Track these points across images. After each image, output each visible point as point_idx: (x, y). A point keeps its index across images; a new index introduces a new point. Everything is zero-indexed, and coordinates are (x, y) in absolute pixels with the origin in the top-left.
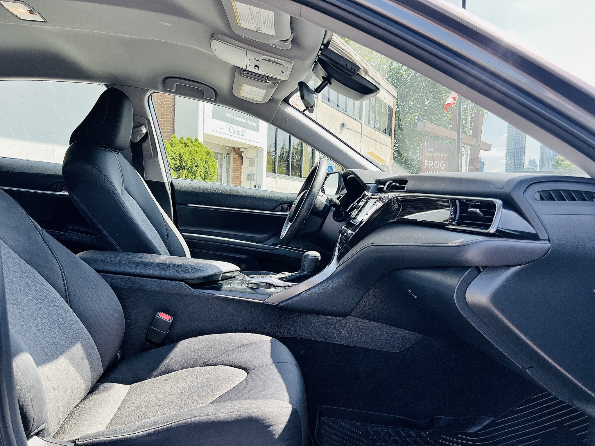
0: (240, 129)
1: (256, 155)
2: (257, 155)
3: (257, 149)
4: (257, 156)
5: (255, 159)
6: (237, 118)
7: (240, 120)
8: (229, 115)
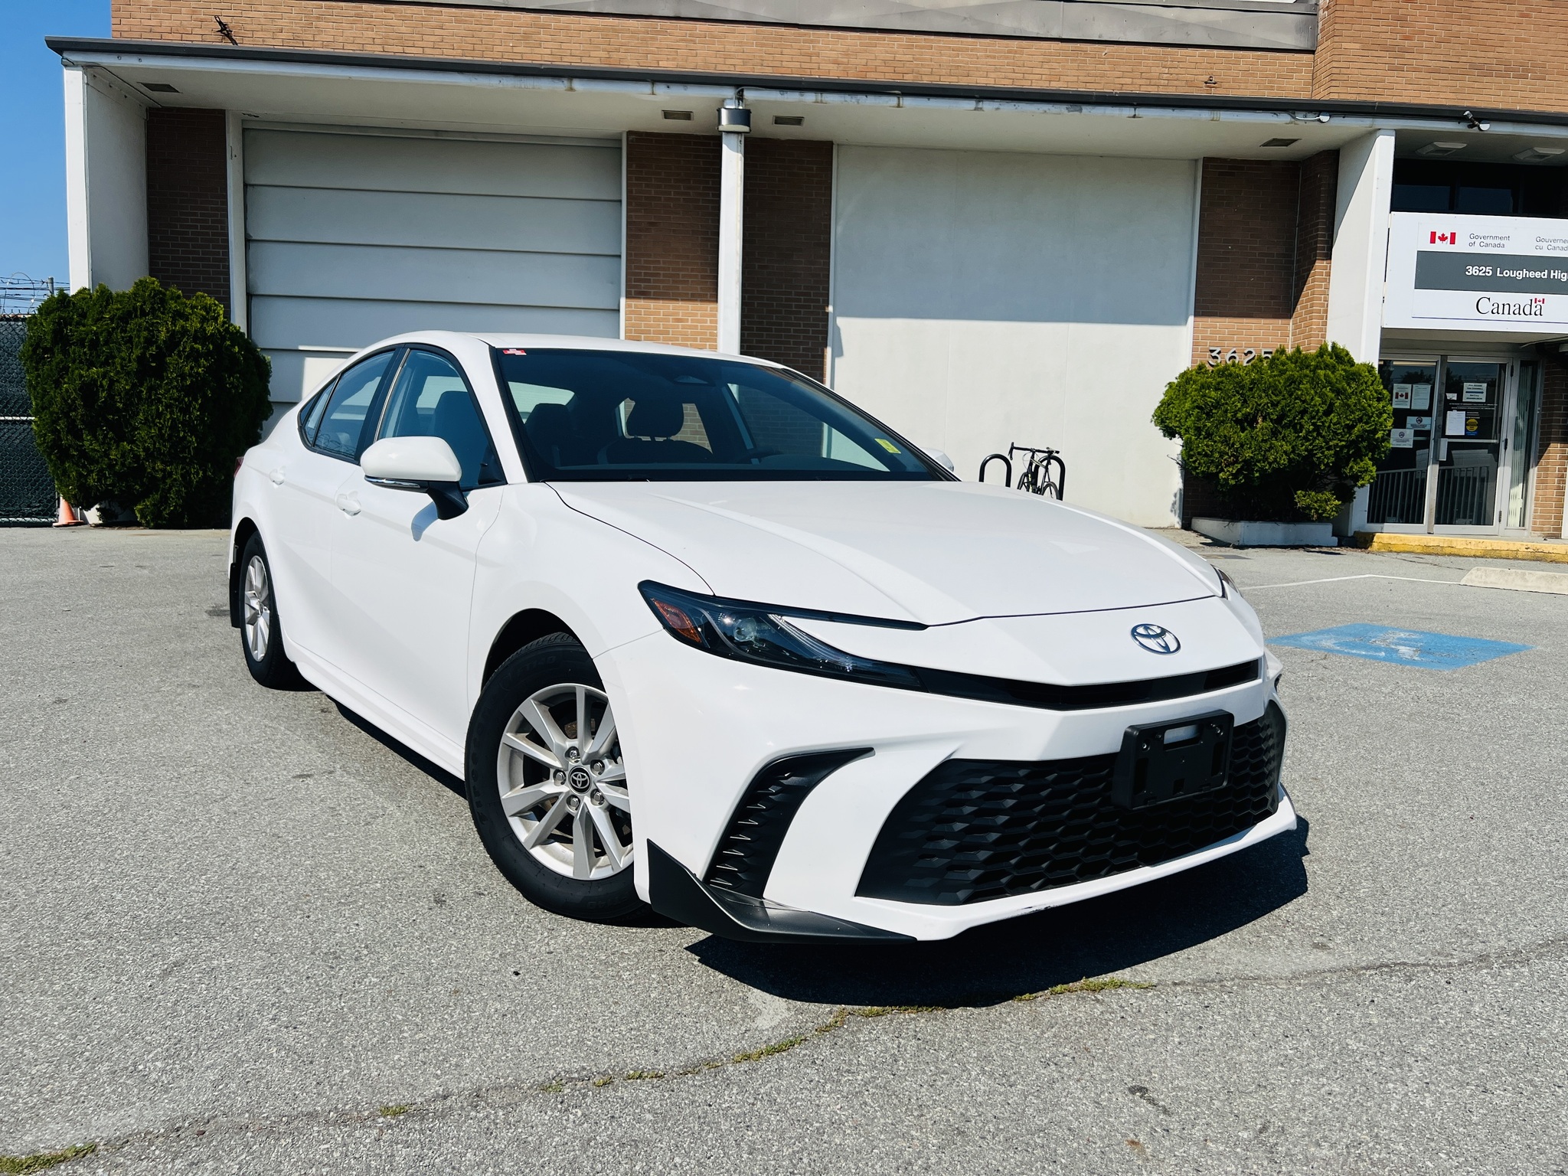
0: (1523, 299)
7: (1520, 275)
8: (1473, 271)
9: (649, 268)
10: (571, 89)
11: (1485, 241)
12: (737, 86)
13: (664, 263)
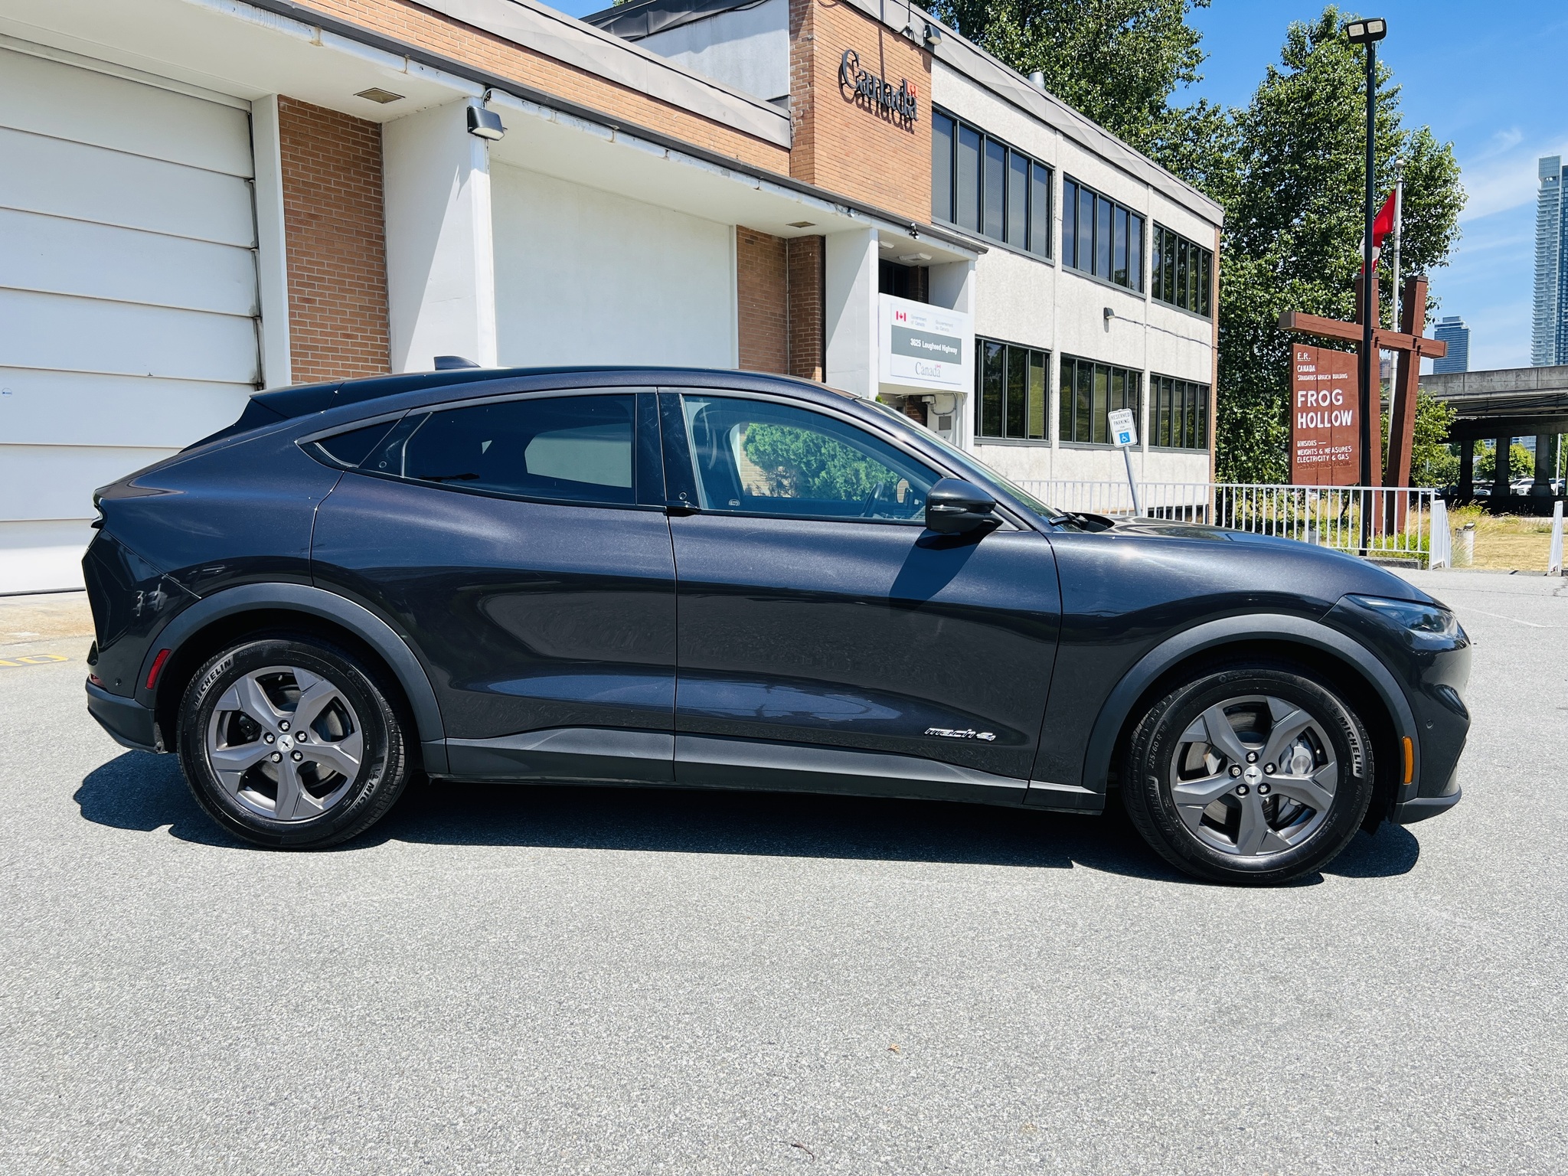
0: (931, 364)
1: (953, 406)
2: (956, 406)
3: (957, 398)
4: (955, 408)
5: (953, 415)
6: (926, 346)
7: (931, 347)
8: (915, 342)
9: (312, 270)
10: (318, 43)
11: (919, 321)
12: (488, 86)
13: (329, 265)
